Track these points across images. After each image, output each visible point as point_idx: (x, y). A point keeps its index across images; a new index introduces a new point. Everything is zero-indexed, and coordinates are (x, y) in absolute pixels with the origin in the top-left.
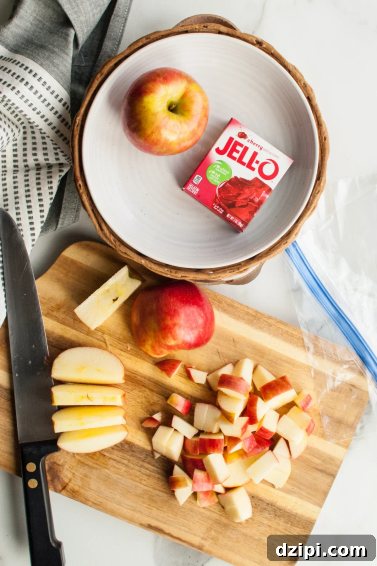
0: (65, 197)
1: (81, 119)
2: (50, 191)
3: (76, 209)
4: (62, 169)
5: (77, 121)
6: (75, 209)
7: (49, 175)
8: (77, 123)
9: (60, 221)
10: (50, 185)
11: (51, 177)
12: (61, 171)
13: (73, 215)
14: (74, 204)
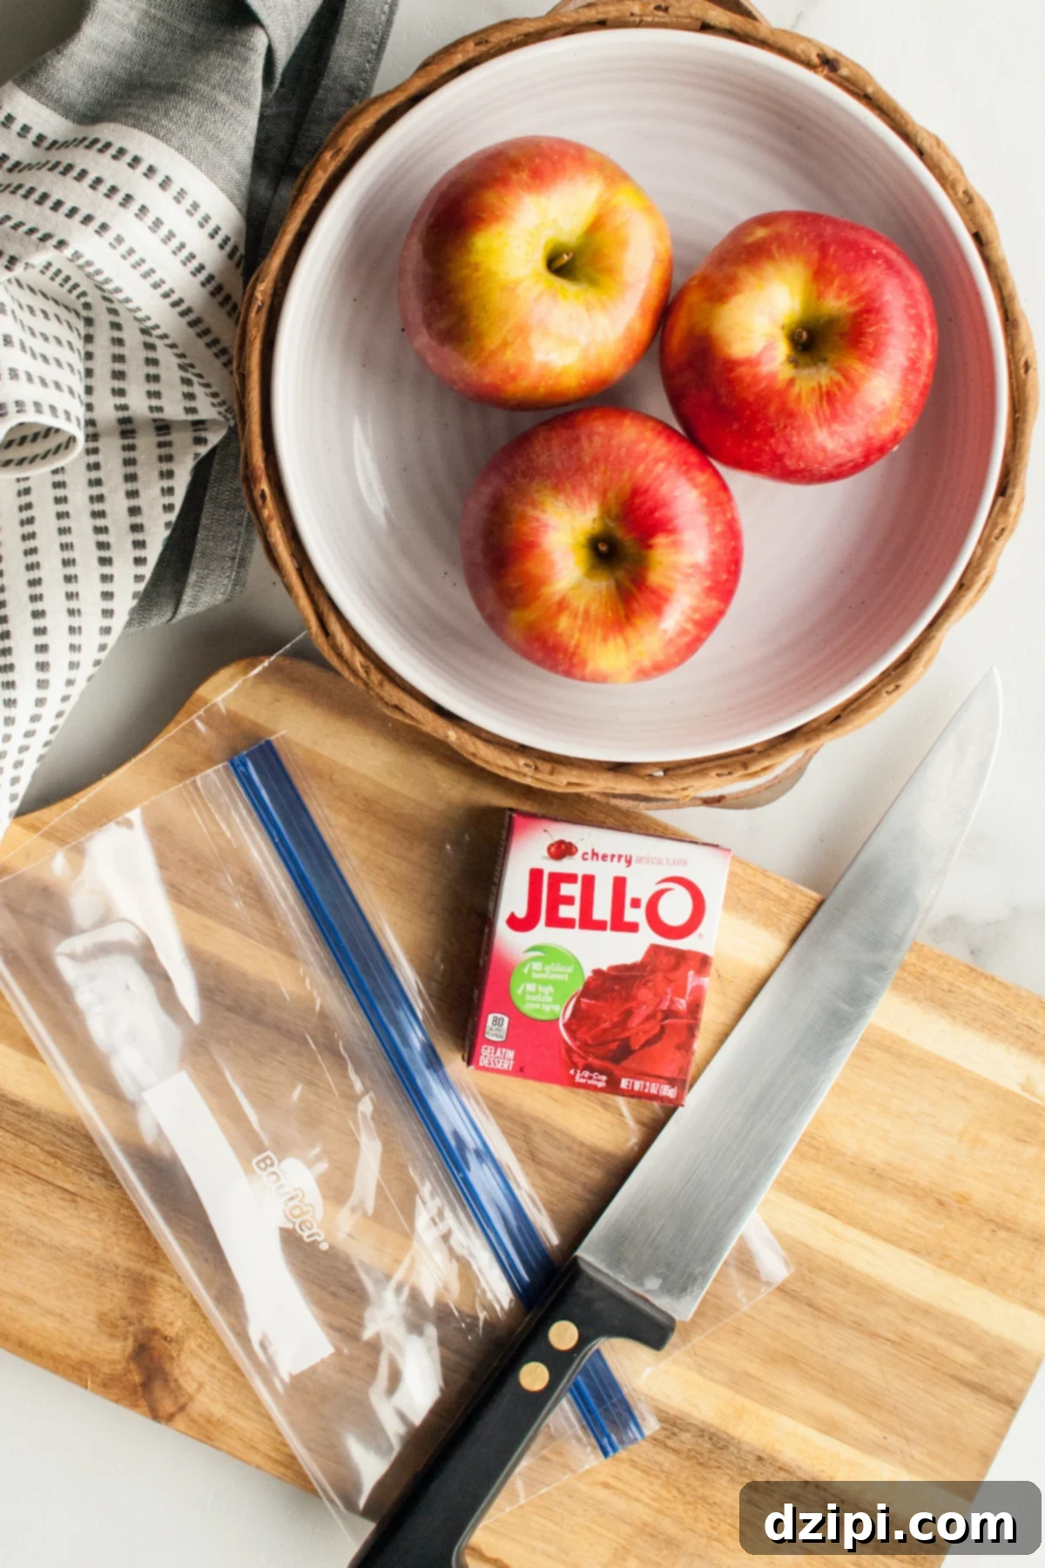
0: (204, 521)
1: (270, 291)
2: (167, 500)
3: (237, 560)
4: (203, 434)
5: (259, 295)
6: (233, 559)
7: (164, 451)
8: (259, 303)
9: (187, 598)
10: (166, 484)
11: (169, 458)
12: (200, 441)
13: (229, 577)
14: (231, 545)
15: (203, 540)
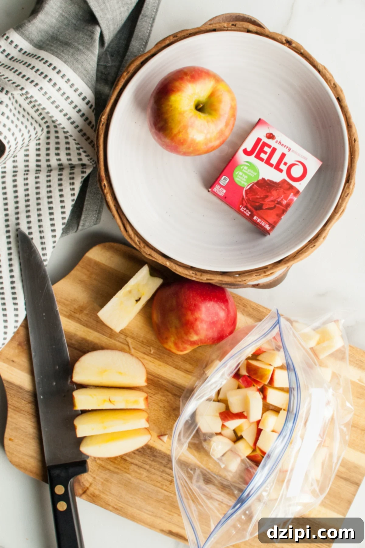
0: (87, 198)
1: (106, 118)
2: (72, 192)
3: (97, 211)
4: (84, 170)
5: (103, 120)
6: (96, 211)
7: (71, 176)
8: (103, 122)
9: (81, 223)
10: (72, 187)
11: (73, 178)
12: (83, 172)
13: (95, 217)
14: (96, 206)
15: (86, 205)
